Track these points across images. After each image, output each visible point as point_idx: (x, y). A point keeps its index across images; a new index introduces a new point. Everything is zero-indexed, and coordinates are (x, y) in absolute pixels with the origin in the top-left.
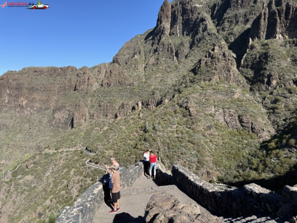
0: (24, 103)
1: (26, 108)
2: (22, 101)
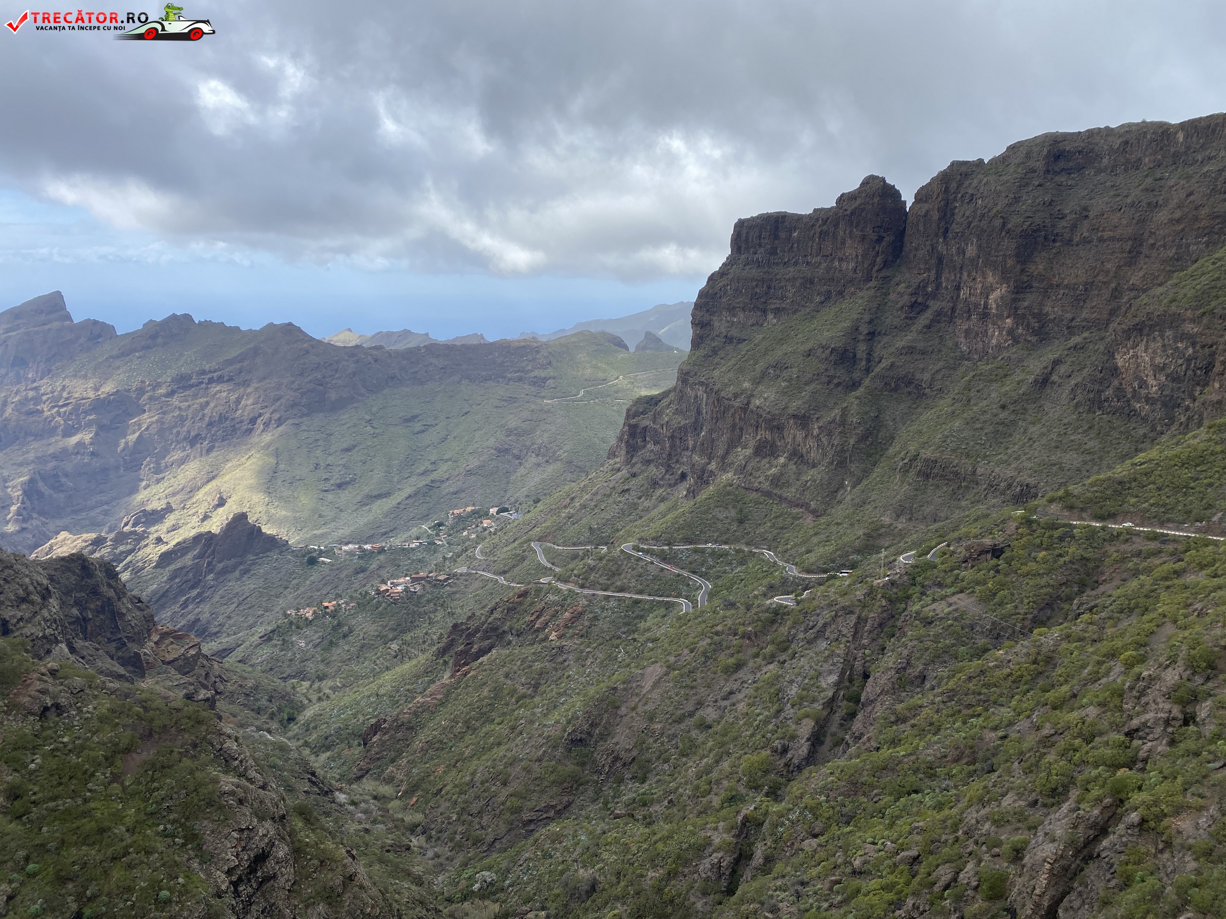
0: (995, 295)
1: (1000, 316)
2: (988, 291)
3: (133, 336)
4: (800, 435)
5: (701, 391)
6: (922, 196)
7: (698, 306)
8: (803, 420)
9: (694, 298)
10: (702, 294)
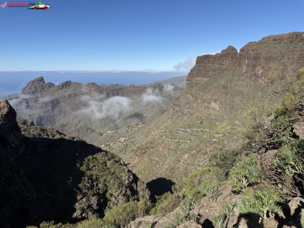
0: (260, 72)
1: (261, 77)
2: (258, 71)
3: (58, 86)
4: (214, 104)
5: (189, 96)
6: (242, 50)
7: (188, 76)
8: (215, 101)
9: (187, 74)
10: (189, 74)
